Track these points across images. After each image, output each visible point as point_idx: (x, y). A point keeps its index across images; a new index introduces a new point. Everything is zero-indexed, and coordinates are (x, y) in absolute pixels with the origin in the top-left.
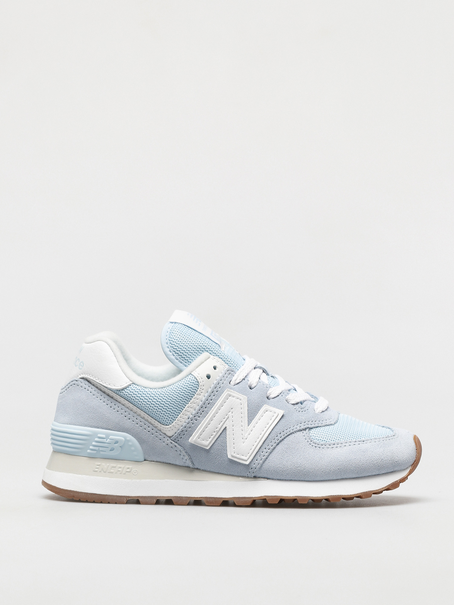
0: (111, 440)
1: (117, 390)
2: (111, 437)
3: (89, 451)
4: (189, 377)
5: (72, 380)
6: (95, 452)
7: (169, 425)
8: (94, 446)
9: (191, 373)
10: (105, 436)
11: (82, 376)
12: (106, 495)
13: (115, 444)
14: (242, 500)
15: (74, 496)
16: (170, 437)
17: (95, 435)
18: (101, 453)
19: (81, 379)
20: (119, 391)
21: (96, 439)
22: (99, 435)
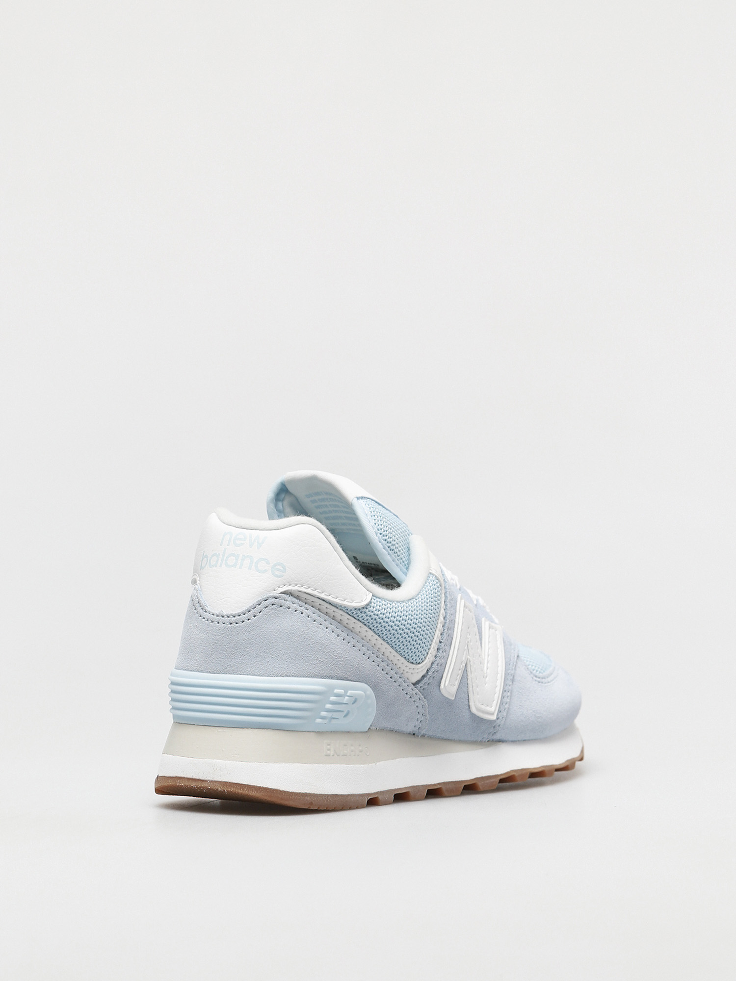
0: (350, 698)
1: (356, 609)
2: (349, 692)
3: (319, 721)
4: (431, 577)
5: (265, 597)
6: (326, 721)
7: (419, 663)
8: (328, 711)
9: (431, 571)
10: (343, 691)
11: (285, 589)
12: (348, 795)
13: (353, 703)
14: (488, 782)
15: (311, 803)
16: (414, 684)
17: (330, 691)
18: (334, 721)
19: (283, 595)
20: (359, 609)
21: (332, 698)
22: (336, 691)
